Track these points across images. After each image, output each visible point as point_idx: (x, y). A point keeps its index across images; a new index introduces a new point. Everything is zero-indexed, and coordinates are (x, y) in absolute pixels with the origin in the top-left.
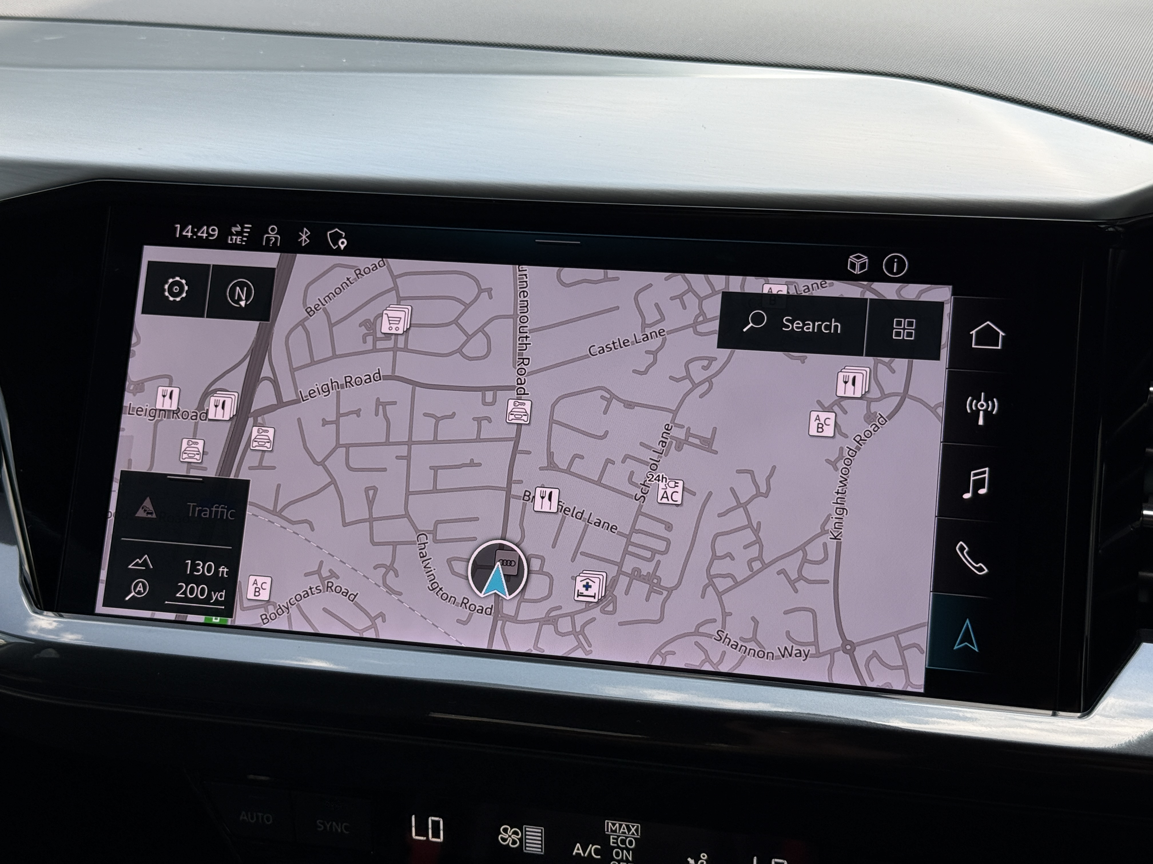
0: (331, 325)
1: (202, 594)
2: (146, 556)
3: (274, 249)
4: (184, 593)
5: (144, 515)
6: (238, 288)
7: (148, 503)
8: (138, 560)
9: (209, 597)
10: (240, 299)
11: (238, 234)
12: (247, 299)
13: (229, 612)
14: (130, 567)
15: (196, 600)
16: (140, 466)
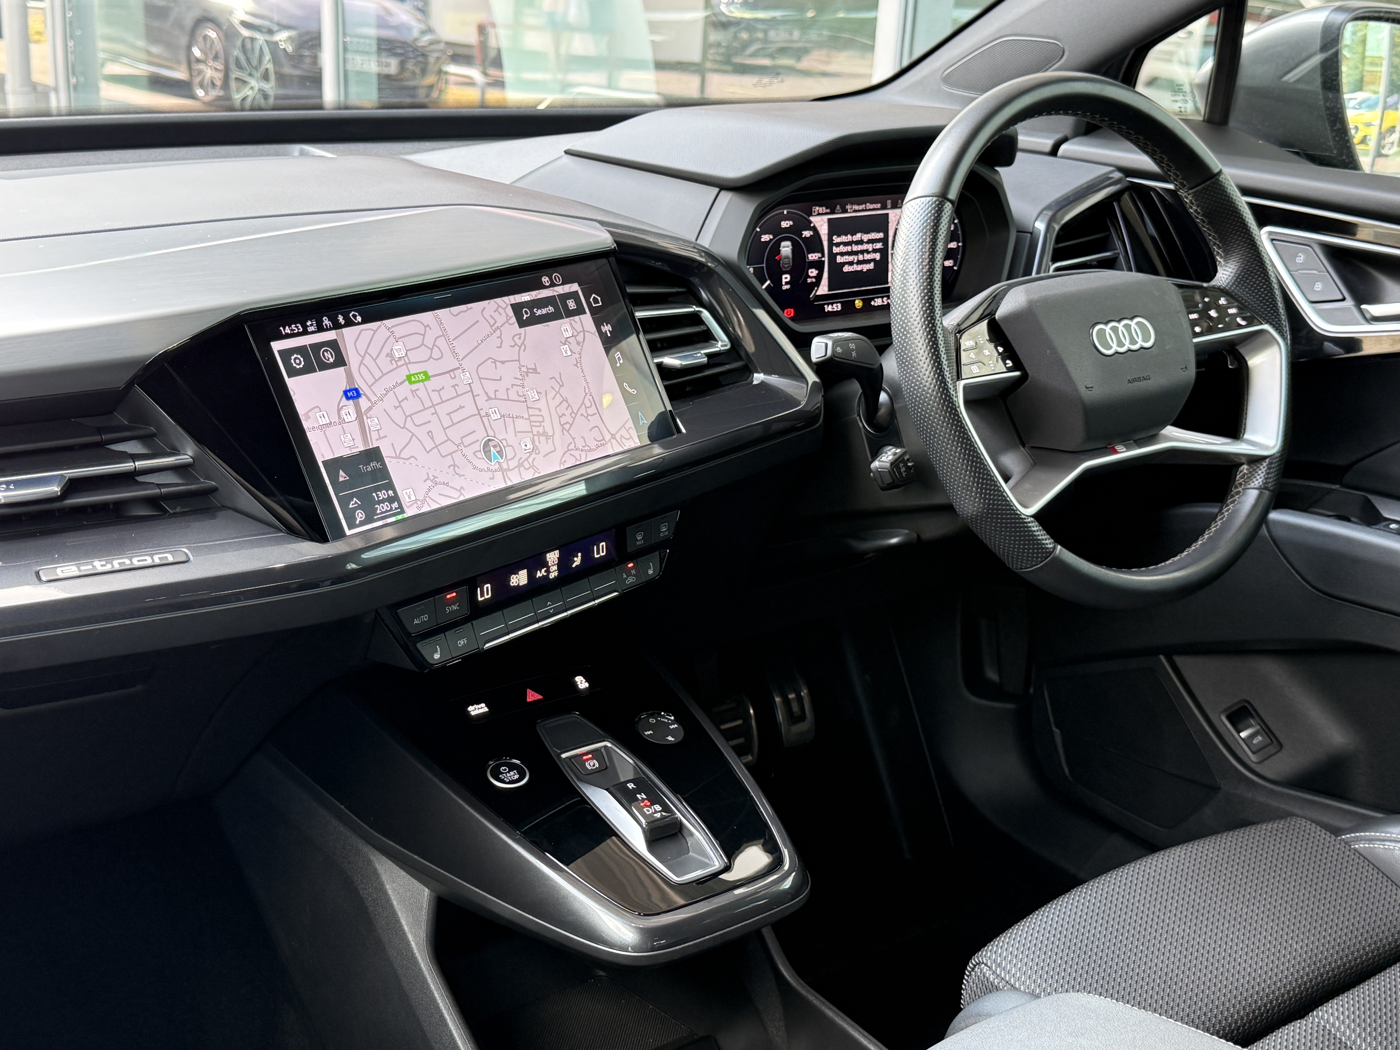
0: (375, 360)
1: (388, 507)
2: (355, 499)
3: (331, 329)
4: (380, 510)
5: (343, 479)
6: (325, 353)
7: (341, 473)
8: (352, 502)
9: (391, 508)
10: (329, 358)
11: (312, 325)
12: (332, 357)
13: (403, 512)
14: (351, 506)
15: (387, 511)
16: (329, 456)
